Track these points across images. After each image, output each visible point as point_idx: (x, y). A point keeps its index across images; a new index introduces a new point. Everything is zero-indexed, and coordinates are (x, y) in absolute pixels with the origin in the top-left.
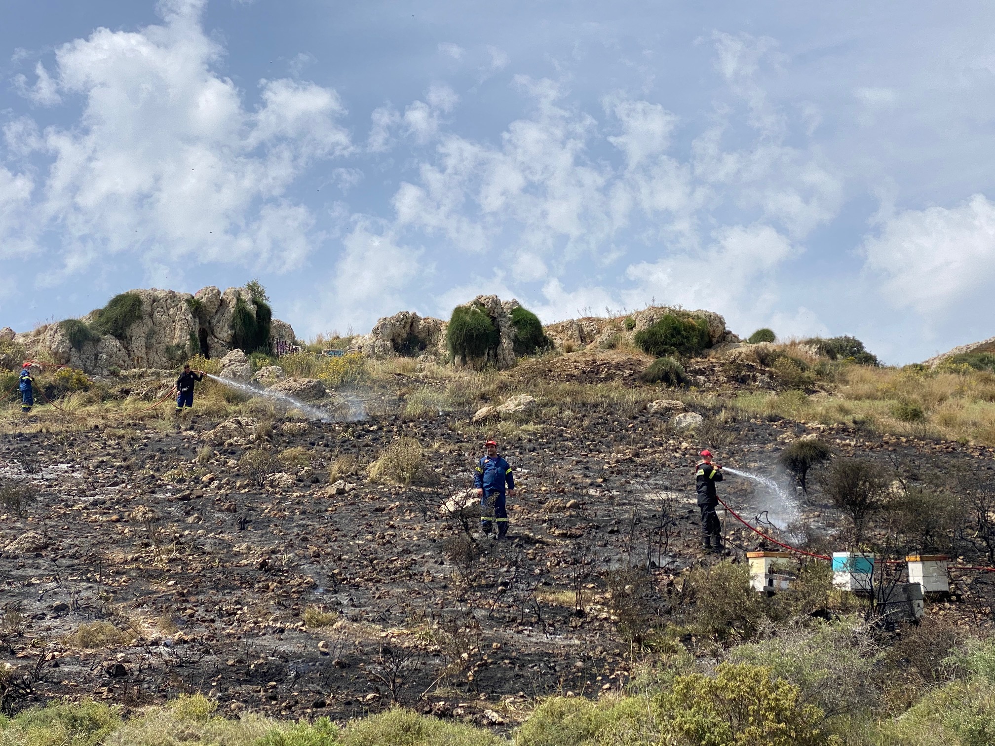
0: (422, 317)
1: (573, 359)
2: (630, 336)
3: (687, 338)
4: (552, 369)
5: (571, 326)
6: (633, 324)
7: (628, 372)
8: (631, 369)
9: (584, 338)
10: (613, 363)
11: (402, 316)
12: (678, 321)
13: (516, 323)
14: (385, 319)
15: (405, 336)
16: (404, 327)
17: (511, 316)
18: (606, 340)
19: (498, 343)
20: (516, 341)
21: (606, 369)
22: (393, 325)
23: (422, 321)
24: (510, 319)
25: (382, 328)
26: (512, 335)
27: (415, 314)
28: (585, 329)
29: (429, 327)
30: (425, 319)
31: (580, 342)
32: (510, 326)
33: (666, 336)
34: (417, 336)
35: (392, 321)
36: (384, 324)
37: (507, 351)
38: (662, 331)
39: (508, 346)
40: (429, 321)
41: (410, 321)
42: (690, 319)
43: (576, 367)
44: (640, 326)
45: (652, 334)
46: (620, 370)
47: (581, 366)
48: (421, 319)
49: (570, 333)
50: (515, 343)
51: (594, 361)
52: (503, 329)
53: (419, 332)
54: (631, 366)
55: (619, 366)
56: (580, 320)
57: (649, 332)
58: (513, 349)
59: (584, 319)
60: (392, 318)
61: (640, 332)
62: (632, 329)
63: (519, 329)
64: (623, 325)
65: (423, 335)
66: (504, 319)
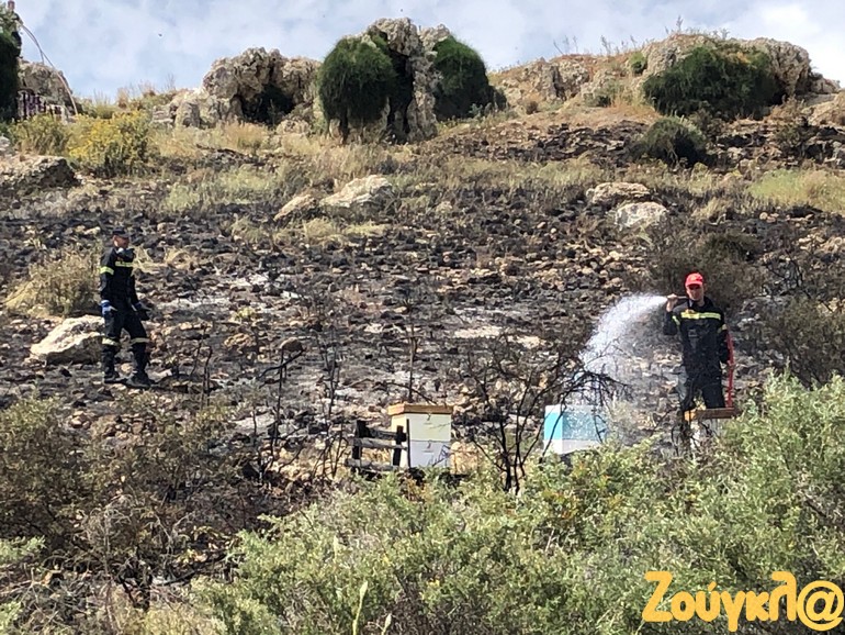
0: (289, 58)
1: (530, 124)
2: (635, 84)
3: (732, 85)
4: (489, 141)
5: (540, 69)
6: (643, 64)
7: (614, 143)
8: (621, 139)
9: (561, 88)
10: (595, 129)
11: (252, 57)
12: (717, 57)
13: (440, 65)
14: (224, 62)
15: (259, 89)
16: (258, 74)
17: (434, 53)
18: (595, 91)
19: (409, 98)
20: (438, 94)
21: (578, 139)
22: (238, 71)
23: (288, 64)
24: (430, 58)
25: (218, 76)
26: (433, 85)
27: (276, 53)
28: (563, 75)
29: (299, 73)
30: (294, 61)
31: (553, 96)
32: (431, 70)
33: (694, 83)
34: (280, 90)
35: (236, 65)
36: (223, 69)
37: (423, 112)
38: (689, 76)
39: (425, 103)
40: (300, 63)
41: (266, 63)
42: (739, 54)
43: (531, 137)
44: (655, 67)
45: (671, 79)
46: (601, 140)
47: (542, 135)
48: (287, 60)
49: (538, 80)
50: (437, 97)
51: (565, 127)
52: (418, 75)
53: (283, 83)
54: (623, 134)
55: (603, 135)
56: (557, 60)
57: (667, 76)
58: (434, 109)
59: (564, 57)
60: (236, 59)
61: (651, 78)
62: (641, 72)
63: (445, 74)
64: (628, 67)
65: (291, 87)
66: (420, 58)
